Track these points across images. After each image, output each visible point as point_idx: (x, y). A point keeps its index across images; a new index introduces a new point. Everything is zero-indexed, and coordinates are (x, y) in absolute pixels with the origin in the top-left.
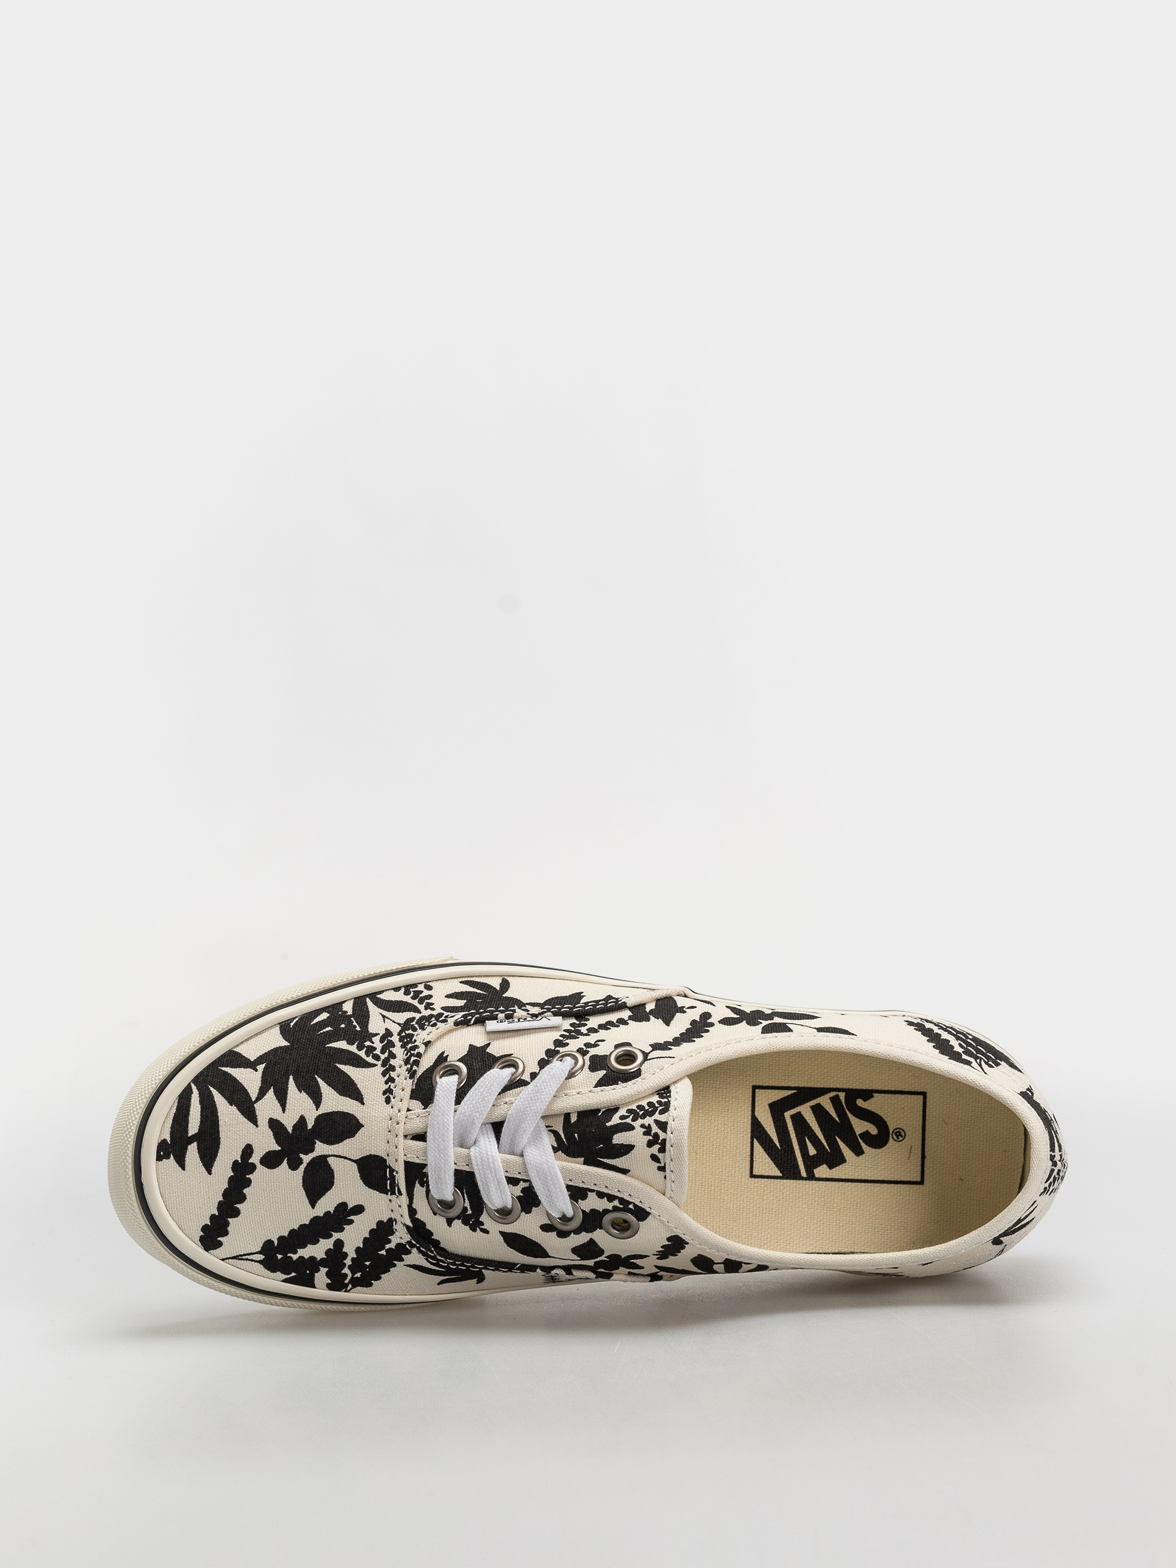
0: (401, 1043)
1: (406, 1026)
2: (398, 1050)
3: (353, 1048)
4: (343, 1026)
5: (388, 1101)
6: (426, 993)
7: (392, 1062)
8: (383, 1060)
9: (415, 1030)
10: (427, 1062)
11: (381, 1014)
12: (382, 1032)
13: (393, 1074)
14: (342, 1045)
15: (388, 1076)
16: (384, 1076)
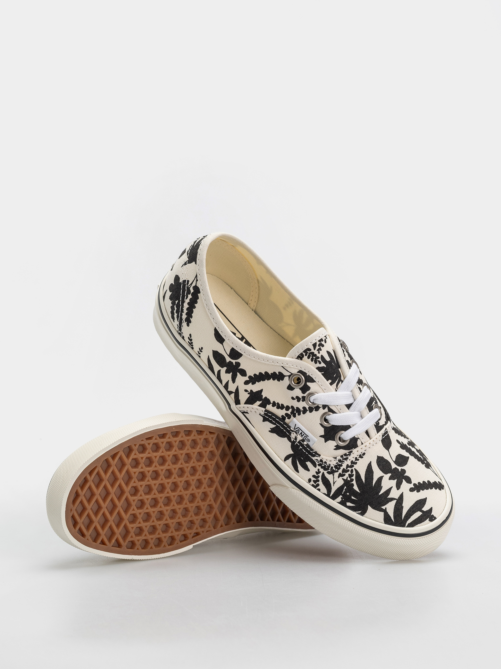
0: (341, 467)
1: (332, 472)
2: (344, 466)
3: (354, 482)
4: (348, 494)
5: (364, 454)
6: (313, 479)
7: (350, 464)
8: (351, 468)
9: (332, 467)
10: (342, 452)
11: (334, 485)
12: (341, 478)
13: (354, 460)
14: (356, 488)
15: (356, 461)
16: (357, 462)
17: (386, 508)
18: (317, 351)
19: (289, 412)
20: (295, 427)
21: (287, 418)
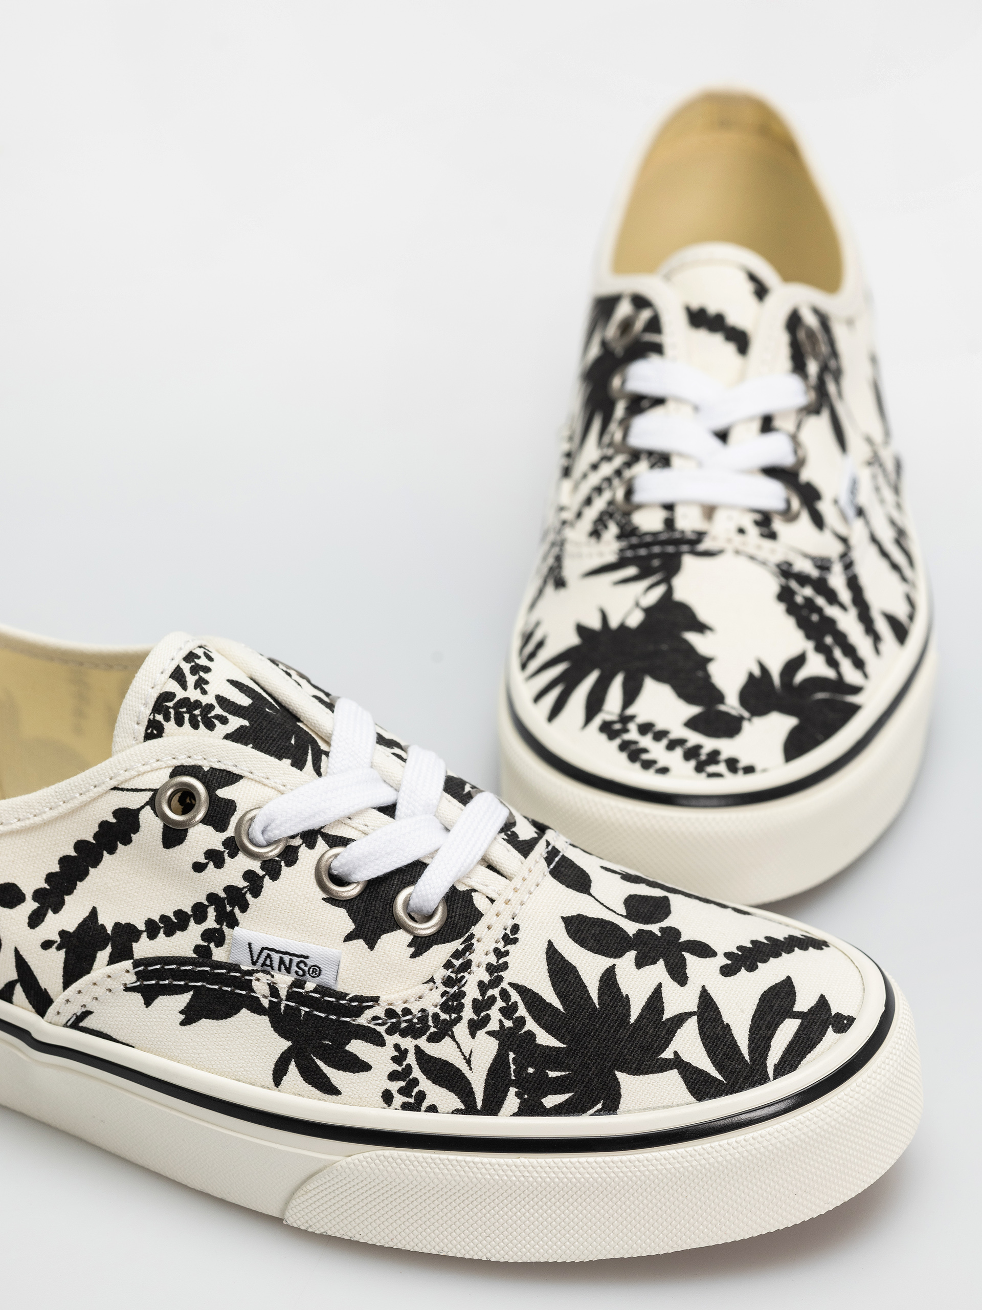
0: (463, 1001)
1: (444, 1031)
2: (472, 992)
3: (531, 1025)
4: (531, 1070)
5: (515, 928)
6: (394, 1086)
7: (486, 978)
8: (497, 987)
9: (436, 1016)
10: (442, 952)
11: (471, 1069)
12: (481, 1034)
13: (493, 959)
14: (544, 1039)
15: (501, 961)
16: (506, 963)
17: (676, 1053)
18: (195, 688)
19: (211, 923)
20: (252, 957)
21: (212, 945)
